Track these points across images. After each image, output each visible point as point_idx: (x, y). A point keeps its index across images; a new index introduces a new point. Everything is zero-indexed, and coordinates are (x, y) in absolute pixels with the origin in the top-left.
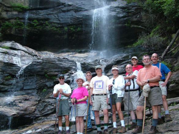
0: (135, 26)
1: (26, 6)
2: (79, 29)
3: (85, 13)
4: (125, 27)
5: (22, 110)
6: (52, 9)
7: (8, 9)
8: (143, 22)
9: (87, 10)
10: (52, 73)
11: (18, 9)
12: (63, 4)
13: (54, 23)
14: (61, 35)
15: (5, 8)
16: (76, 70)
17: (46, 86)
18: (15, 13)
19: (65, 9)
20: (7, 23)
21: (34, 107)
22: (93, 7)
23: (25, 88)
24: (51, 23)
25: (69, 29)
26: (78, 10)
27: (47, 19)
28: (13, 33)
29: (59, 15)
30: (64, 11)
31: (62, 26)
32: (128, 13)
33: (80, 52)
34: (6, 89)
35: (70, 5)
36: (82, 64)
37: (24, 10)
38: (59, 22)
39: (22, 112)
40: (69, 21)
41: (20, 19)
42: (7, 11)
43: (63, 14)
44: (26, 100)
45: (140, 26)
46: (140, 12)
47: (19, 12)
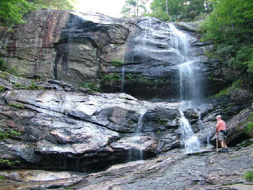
0: (217, 79)
1: (123, 61)
2: (168, 81)
3: (173, 67)
4: (208, 79)
5: (148, 147)
6: (144, 64)
7: (107, 64)
8: (224, 76)
9: (174, 65)
10: (163, 119)
11: (116, 64)
12: (153, 60)
13: (146, 76)
14: (152, 86)
15: (105, 64)
16: (180, 117)
17: (159, 129)
18: (113, 67)
19: (155, 64)
20: (107, 76)
21: (156, 145)
22: (179, 63)
23: (145, 131)
24: (143, 76)
25: (159, 82)
26: (166, 64)
27: (141, 73)
28: (111, 84)
29: (150, 69)
30: (154, 66)
31: (153, 78)
32: (210, 67)
33: (170, 102)
34: (131, 131)
35: (159, 61)
36: (184, 112)
37: (120, 65)
38: (150, 75)
39: (149, 148)
40: (159, 74)
41: (118, 72)
42: (106, 66)
43: (153, 68)
44: (149, 139)
45: (221, 79)
46: (221, 67)
47: (116, 66)
